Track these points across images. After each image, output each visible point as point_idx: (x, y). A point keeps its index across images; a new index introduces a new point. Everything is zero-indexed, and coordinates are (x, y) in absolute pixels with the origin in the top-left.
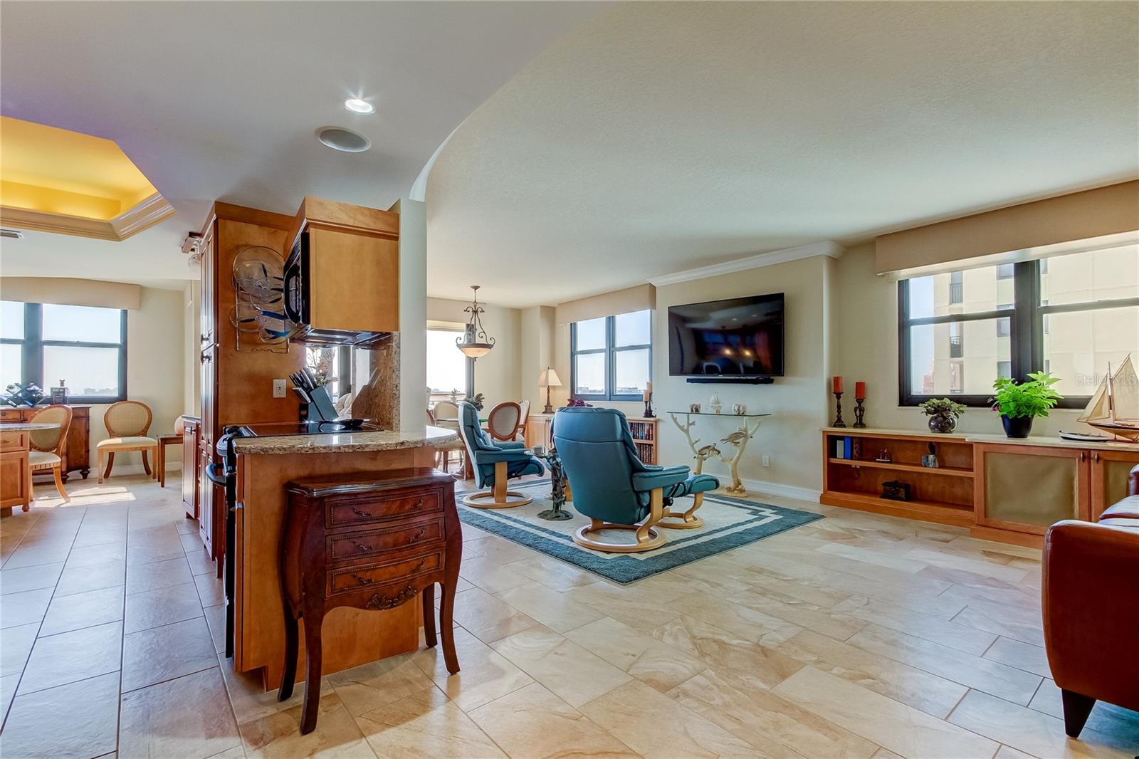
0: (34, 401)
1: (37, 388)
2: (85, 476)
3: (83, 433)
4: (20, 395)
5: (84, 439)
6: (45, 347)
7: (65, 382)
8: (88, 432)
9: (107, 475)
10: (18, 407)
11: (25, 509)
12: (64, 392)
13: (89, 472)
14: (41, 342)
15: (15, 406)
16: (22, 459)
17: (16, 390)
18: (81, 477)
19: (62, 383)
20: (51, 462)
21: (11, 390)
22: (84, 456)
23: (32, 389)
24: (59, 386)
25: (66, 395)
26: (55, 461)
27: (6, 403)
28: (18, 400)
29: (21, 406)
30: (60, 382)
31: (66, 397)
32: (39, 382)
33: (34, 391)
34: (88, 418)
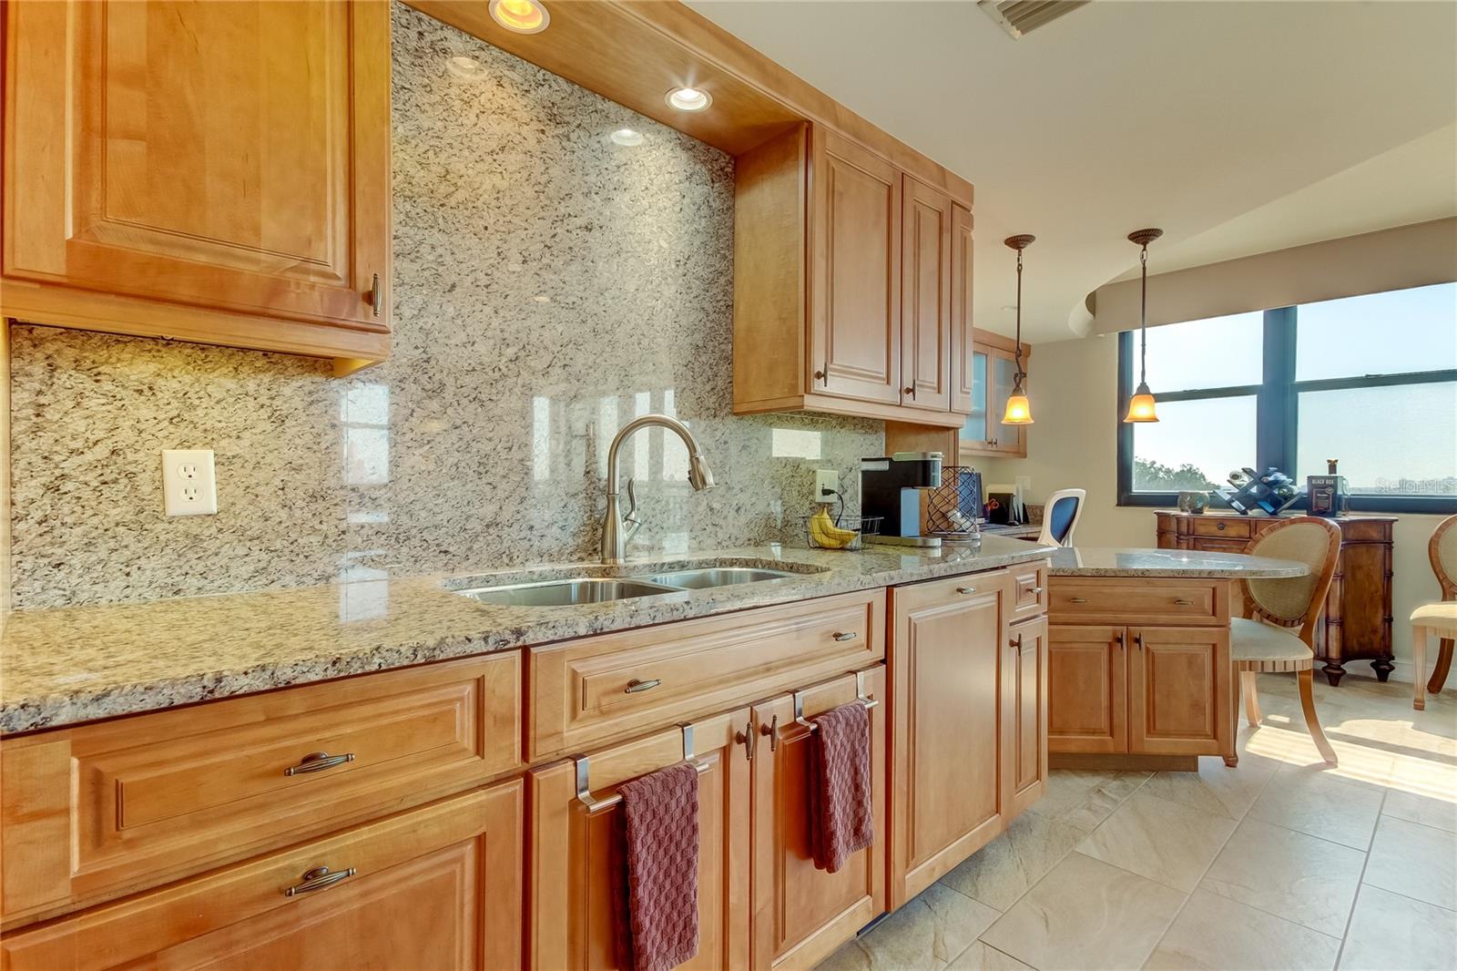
0: (1277, 503)
1: (1282, 477)
2: (1383, 676)
3: (1378, 577)
4: (1254, 490)
5: (1380, 593)
6: (1301, 395)
7: (1338, 465)
8: (1389, 575)
9: (1436, 684)
10: (1250, 513)
11: (1231, 762)
12: (1334, 487)
13: (1393, 668)
14: (1293, 385)
15: (1244, 513)
16: (1214, 646)
17: (1246, 480)
18: (1374, 674)
19: (1333, 466)
20: (1291, 658)
21: (1237, 482)
22: (1381, 631)
23: (1271, 479)
24: (1326, 473)
25: (1340, 493)
26: (1299, 657)
27: (1228, 505)
28: (1250, 501)
29: (1254, 513)
30: (1327, 465)
31: (1340, 498)
32: (1287, 465)
33: (1276, 483)
34: (1389, 545)
